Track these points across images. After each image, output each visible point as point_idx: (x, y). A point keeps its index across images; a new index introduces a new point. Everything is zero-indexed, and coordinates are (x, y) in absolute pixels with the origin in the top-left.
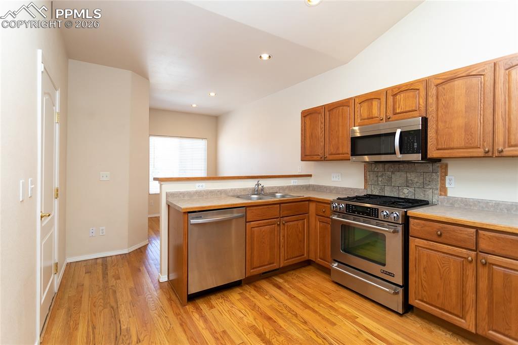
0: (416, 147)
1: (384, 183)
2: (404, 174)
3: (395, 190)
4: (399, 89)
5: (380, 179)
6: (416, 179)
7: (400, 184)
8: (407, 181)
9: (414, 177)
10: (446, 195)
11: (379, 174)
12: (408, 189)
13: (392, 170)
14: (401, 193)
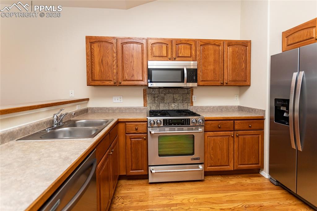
0: (194, 79)
1: (159, 101)
2: (172, 95)
3: (166, 105)
4: (181, 41)
5: (156, 99)
6: (179, 98)
7: (169, 101)
8: (174, 99)
9: (178, 97)
10: (193, 106)
11: (156, 96)
12: (174, 104)
13: (164, 92)
14: (170, 107)
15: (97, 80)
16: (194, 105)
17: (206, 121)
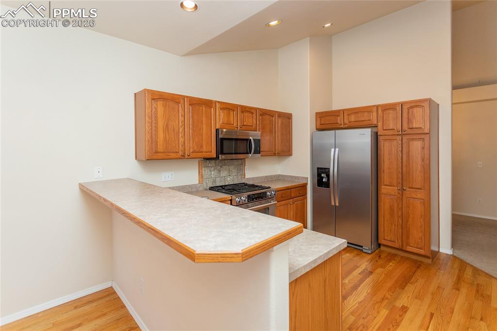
0: (258, 150)
1: (215, 176)
3: (222, 180)
4: (245, 109)
5: (213, 173)
6: (234, 170)
7: (225, 174)
8: (229, 172)
11: (212, 169)
12: (230, 178)
14: (226, 181)
15: (160, 152)
16: (246, 177)
17: (277, 191)
